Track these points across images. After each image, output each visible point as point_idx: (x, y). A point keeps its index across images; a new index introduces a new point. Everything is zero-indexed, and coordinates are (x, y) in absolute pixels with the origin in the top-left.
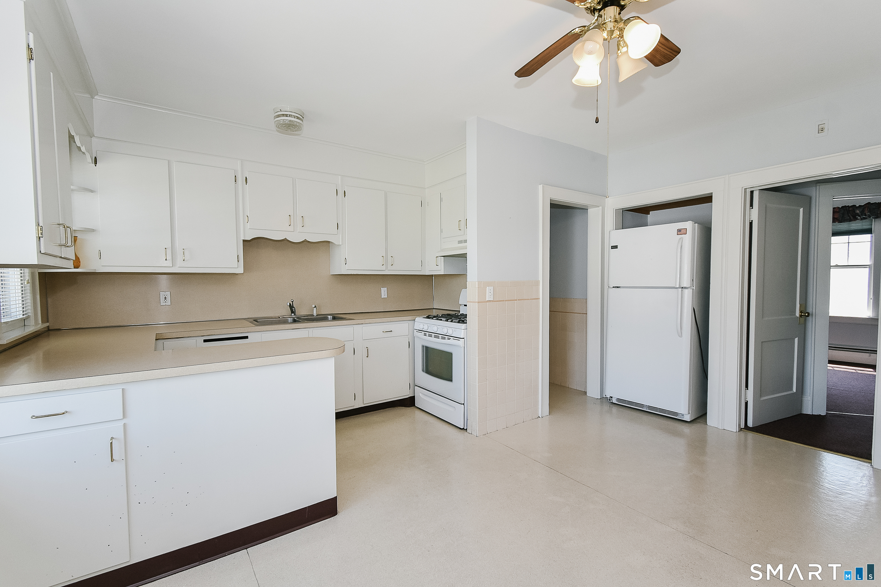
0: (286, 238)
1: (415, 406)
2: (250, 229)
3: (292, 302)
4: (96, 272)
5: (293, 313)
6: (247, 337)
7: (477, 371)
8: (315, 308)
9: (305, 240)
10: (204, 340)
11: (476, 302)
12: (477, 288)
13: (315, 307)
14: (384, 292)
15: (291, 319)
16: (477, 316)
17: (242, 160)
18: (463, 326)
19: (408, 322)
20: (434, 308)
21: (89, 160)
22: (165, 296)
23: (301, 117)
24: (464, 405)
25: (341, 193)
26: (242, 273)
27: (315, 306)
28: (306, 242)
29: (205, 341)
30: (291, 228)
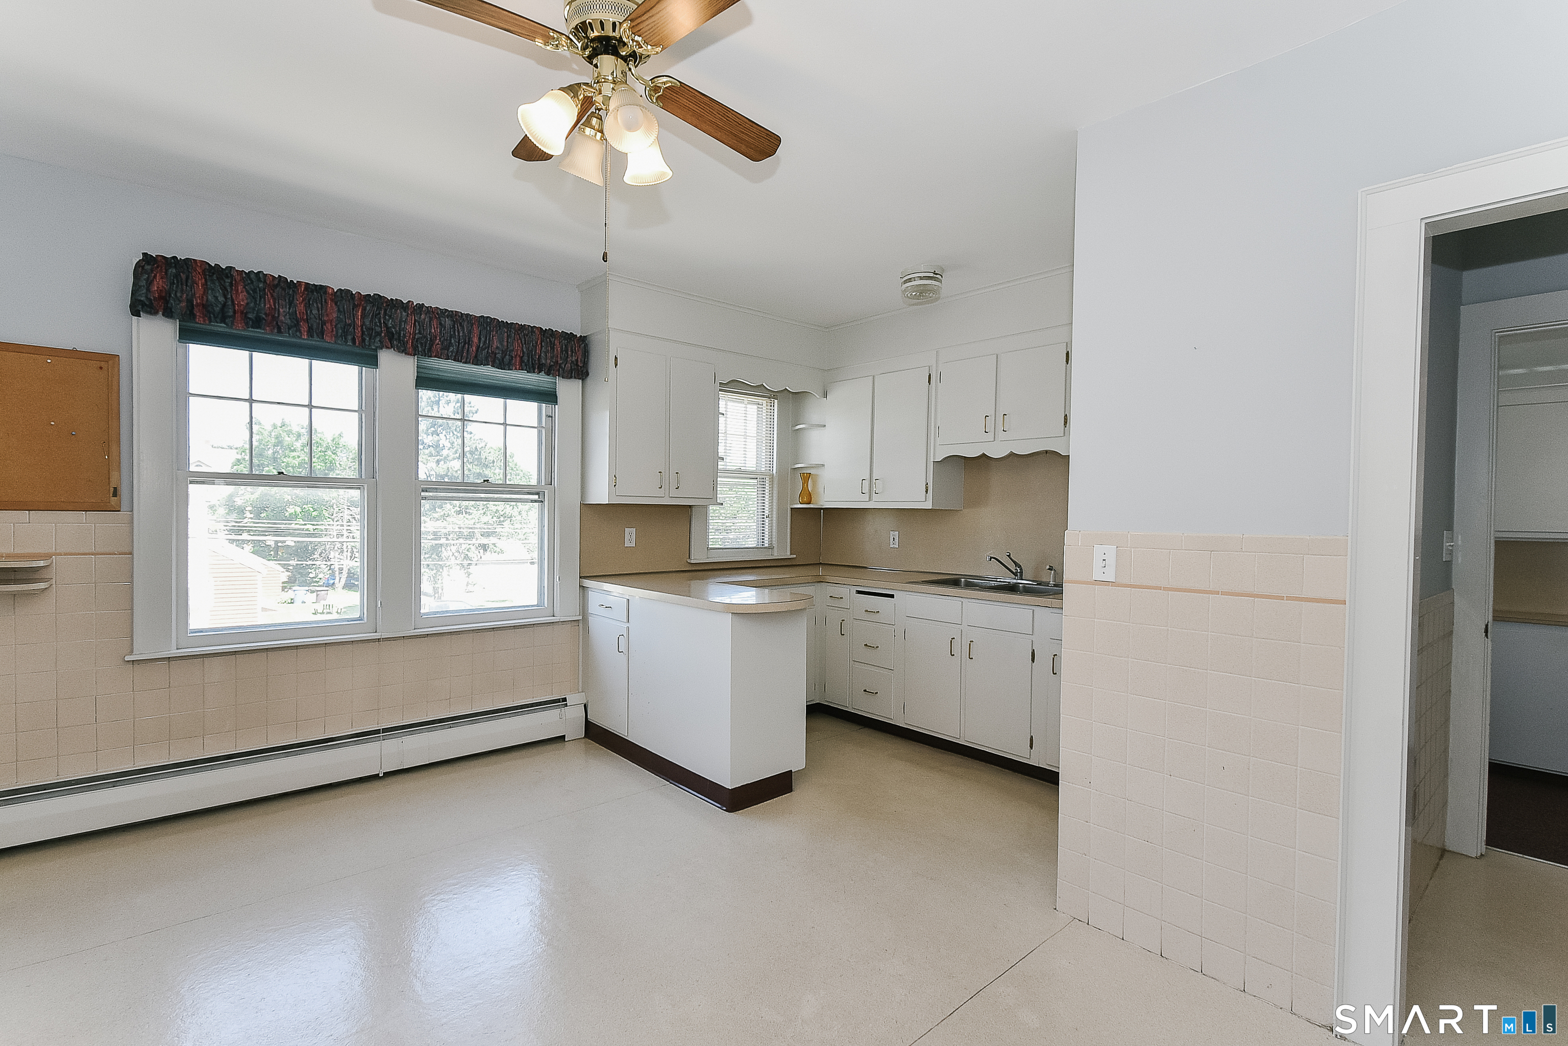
0: (983, 453)
2: (940, 445)
3: (1009, 555)
5: (1017, 575)
6: (893, 597)
8: (1052, 571)
9: (1011, 453)
10: (857, 591)
12: (1066, 547)
13: (1051, 568)
17: (938, 350)
21: (818, 396)
30: (989, 437)
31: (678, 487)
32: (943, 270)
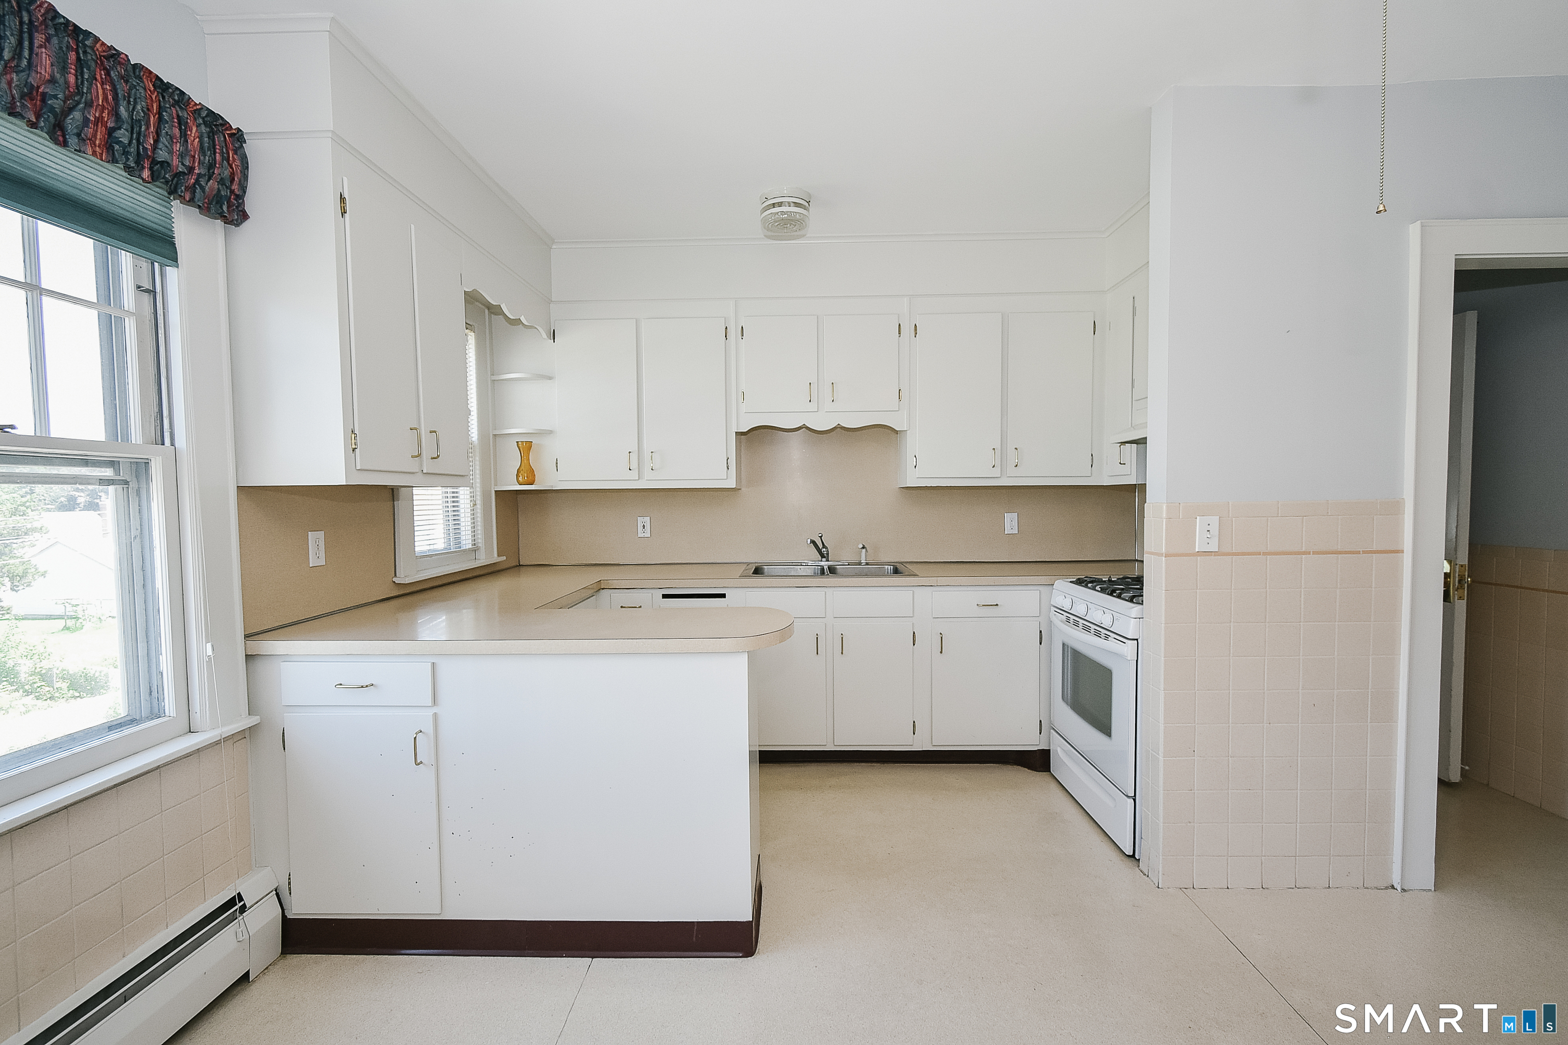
0: (804, 425)
1: (1050, 772)
2: (745, 413)
3: (821, 537)
4: (554, 489)
5: (825, 557)
6: (723, 596)
7: (1162, 727)
8: (864, 550)
9: (839, 426)
10: (663, 595)
11: (1160, 555)
12: (1164, 520)
13: (863, 548)
14: (1011, 522)
15: (818, 568)
16: (1164, 589)
17: (737, 299)
18: (1134, 609)
19: (1041, 588)
20: (1137, 560)
21: (545, 336)
22: (644, 523)
23: (804, 204)
24: (1135, 800)
25: (907, 330)
26: (734, 487)
27: (863, 545)
28: (839, 429)
29: (665, 596)
30: (813, 406)
31: (438, 456)
32: (810, 196)
